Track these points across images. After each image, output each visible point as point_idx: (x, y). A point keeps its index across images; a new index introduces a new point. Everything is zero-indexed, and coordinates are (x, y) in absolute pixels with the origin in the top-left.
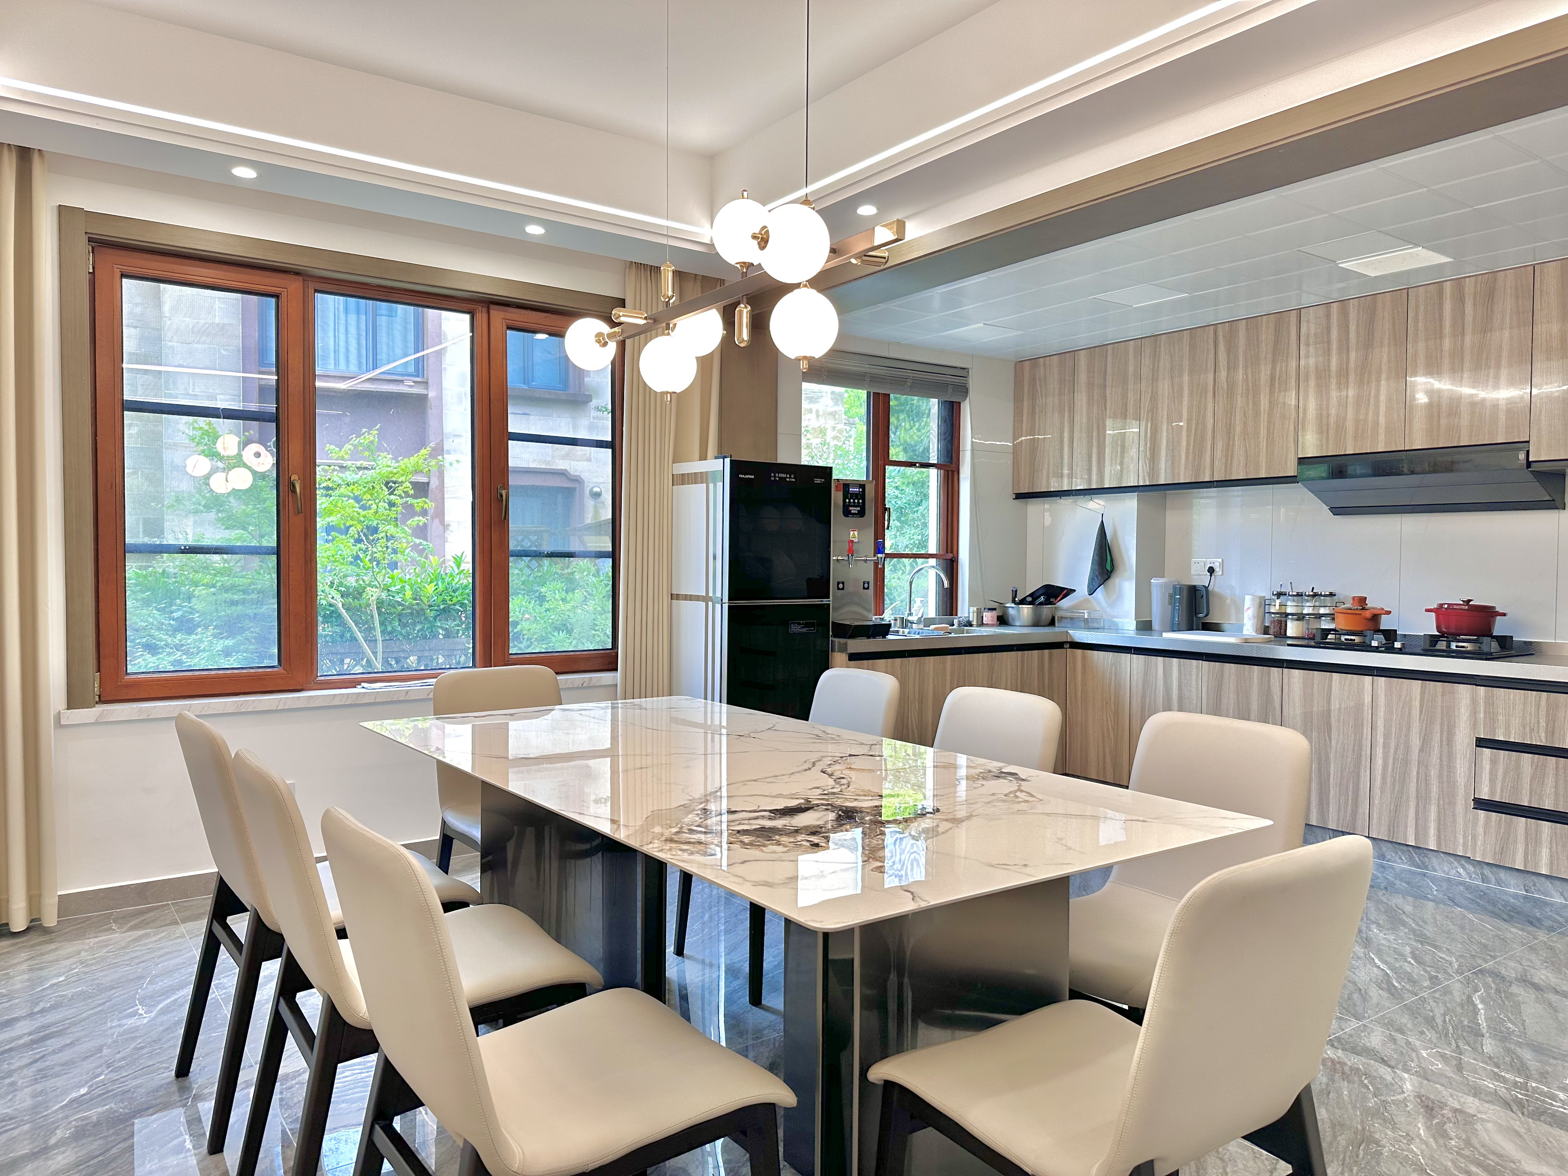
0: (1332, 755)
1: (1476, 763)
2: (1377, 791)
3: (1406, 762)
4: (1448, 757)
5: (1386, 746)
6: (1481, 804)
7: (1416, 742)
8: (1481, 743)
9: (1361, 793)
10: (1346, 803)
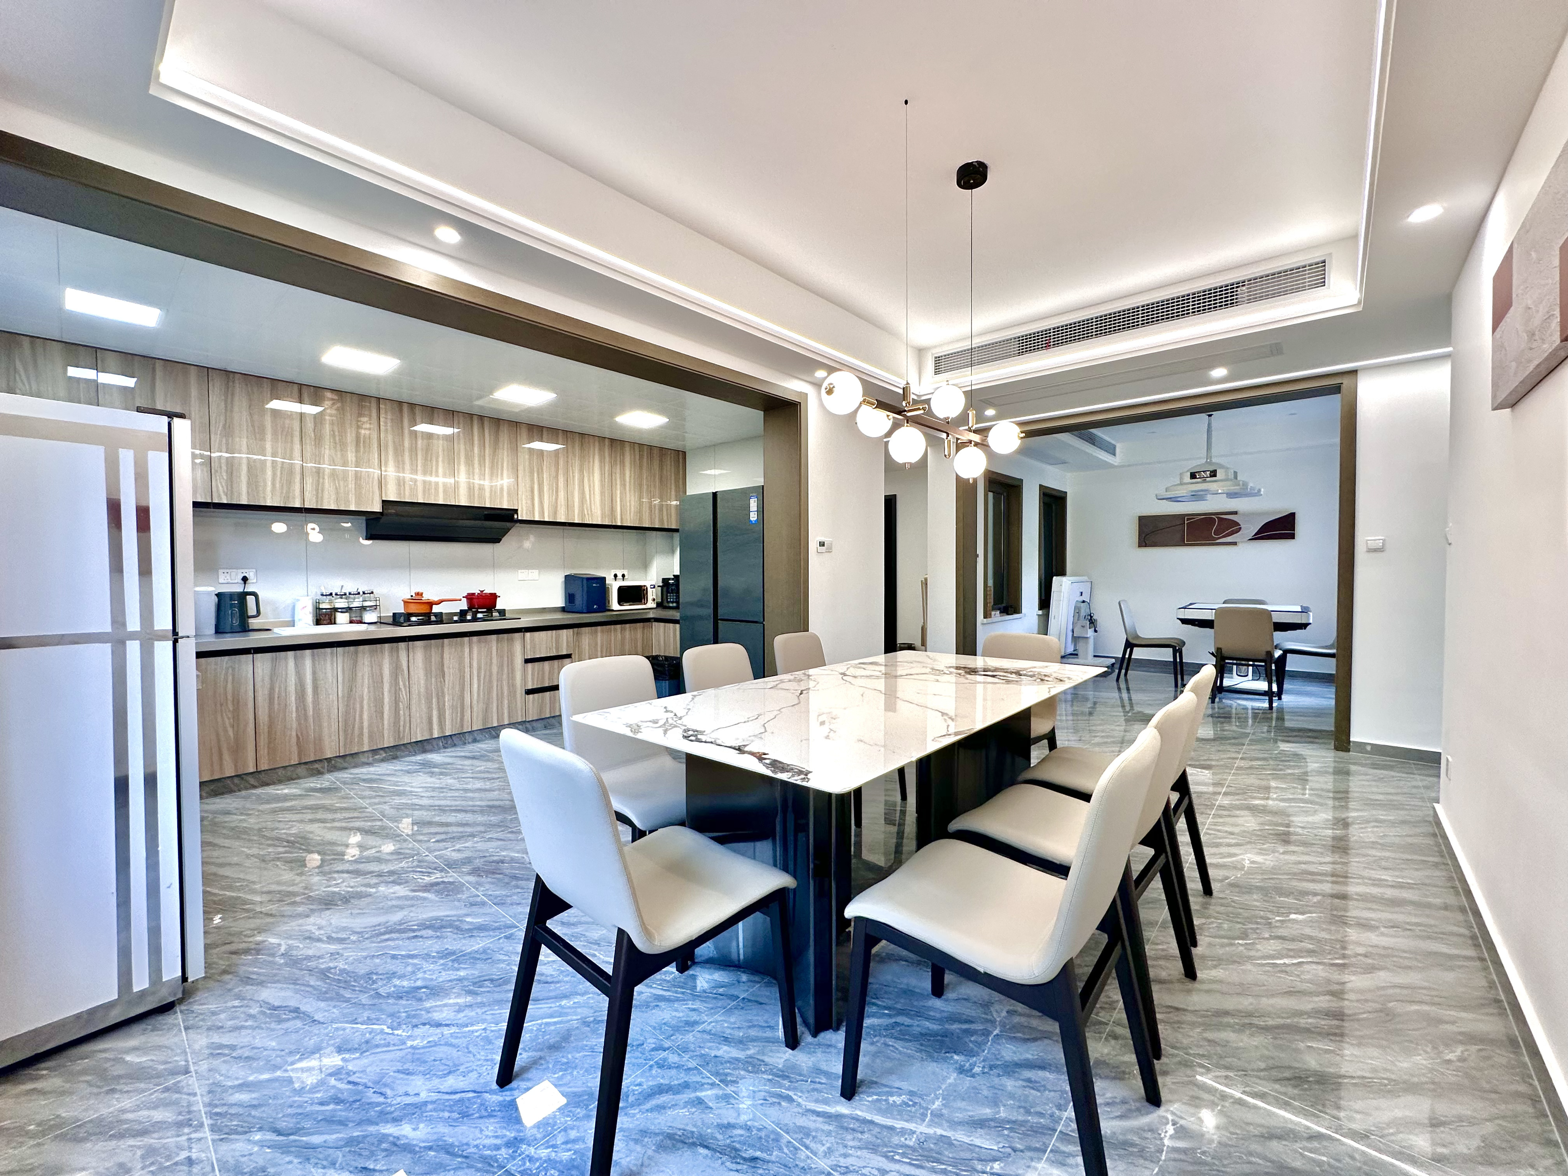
0: (446, 690)
1: (525, 671)
2: (475, 702)
3: (490, 681)
4: (512, 671)
5: (479, 676)
6: (529, 692)
7: (495, 669)
8: (527, 661)
9: (466, 707)
10: (457, 716)
